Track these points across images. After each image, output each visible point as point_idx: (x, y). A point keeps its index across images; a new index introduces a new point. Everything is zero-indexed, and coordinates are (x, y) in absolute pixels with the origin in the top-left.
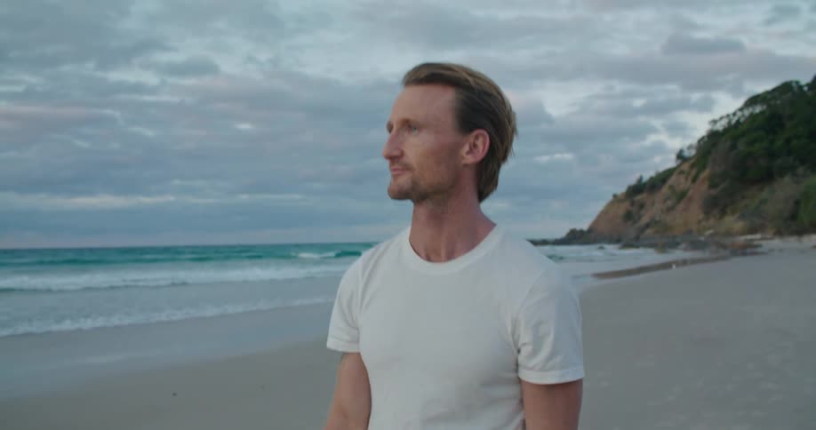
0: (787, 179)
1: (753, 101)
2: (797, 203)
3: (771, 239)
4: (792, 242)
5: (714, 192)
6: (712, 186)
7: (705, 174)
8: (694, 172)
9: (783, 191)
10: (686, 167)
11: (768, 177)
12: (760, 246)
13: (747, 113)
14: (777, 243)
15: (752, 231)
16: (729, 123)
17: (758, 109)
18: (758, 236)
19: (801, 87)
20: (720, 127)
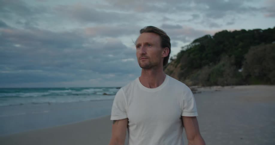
0: (206, 67)
1: (196, 41)
2: (209, 75)
3: (201, 87)
4: (207, 89)
5: (182, 71)
6: (182, 69)
7: (180, 65)
8: (176, 64)
9: (205, 71)
10: (173, 63)
11: (200, 67)
12: (196, 90)
13: (193, 45)
14: (202, 89)
15: (195, 85)
16: (188, 48)
17: (197, 44)
18: (196, 87)
19: (210, 37)
20: (185, 49)
